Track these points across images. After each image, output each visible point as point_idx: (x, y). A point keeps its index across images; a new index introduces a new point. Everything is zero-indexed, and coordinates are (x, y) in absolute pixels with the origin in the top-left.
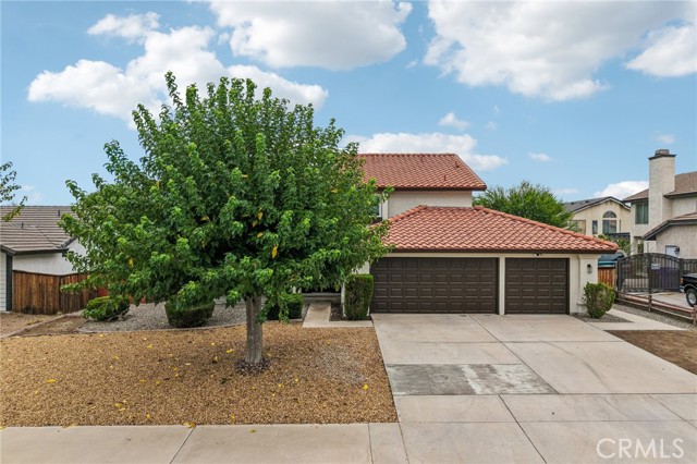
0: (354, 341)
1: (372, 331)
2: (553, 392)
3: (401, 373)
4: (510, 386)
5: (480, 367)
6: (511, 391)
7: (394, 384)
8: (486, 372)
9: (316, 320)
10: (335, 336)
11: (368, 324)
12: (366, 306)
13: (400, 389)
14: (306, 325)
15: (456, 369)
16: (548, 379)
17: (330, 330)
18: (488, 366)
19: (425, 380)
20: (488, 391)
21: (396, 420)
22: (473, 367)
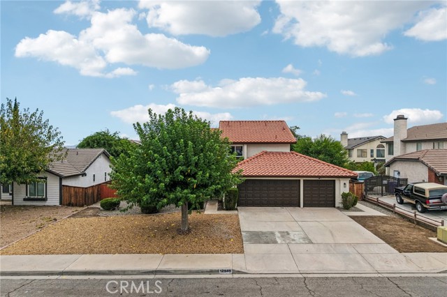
0: (228, 220)
1: (237, 215)
2: (311, 242)
3: (248, 235)
4: (293, 240)
5: (283, 232)
6: (293, 242)
7: (244, 239)
8: (285, 234)
9: (211, 210)
10: (220, 218)
11: (236, 212)
12: (235, 203)
13: (247, 241)
14: (206, 213)
15: (272, 233)
16: (310, 237)
17: (217, 215)
18: (287, 232)
19: (258, 237)
20: (283, 242)
21: (243, 253)
22: (280, 232)
